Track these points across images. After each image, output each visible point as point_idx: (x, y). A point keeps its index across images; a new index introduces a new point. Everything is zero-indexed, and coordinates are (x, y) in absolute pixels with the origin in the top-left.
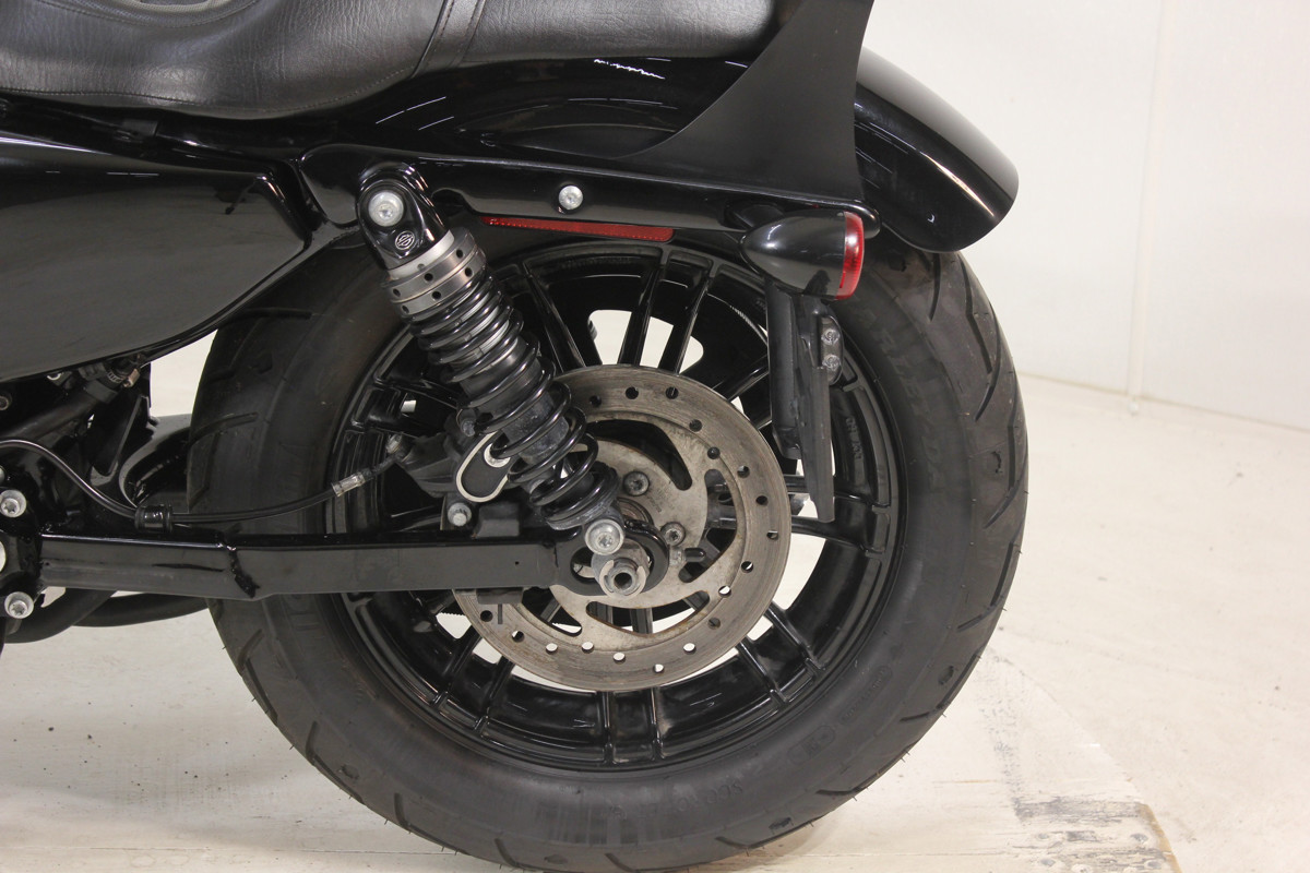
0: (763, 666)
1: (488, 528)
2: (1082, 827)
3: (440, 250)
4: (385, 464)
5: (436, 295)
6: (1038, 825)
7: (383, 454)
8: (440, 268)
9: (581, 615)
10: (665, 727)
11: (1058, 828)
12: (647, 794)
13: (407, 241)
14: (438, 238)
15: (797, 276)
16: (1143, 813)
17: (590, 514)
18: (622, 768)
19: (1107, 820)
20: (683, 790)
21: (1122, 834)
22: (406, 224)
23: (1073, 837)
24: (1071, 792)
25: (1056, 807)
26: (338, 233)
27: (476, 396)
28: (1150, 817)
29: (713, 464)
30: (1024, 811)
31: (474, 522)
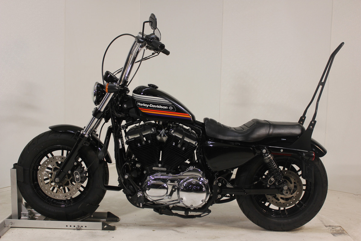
0: (298, 206)
1: (272, 187)
2: (333, 228)
3: (269, 156)
4: (259, 181)
5: (270, 160)
6: (328, 228)
7: (259, 179)
8: (269, 158)
9: (280, 199)
10: (287, 213)
11: (331, 228)
12: (286, 221)
13: (266, 155)
14: (269, 154)
15: (307, 158)
16: (340, 226)
17: (285, 185)
18: (282, 218)
19: (336, 227)
20: (290, 220)
21: (339, 228)
22: (266, 153)
23: (333, 229)
24: (331, 225)
25: (330, 226)
26: (258, 154)
27: (272, 172)
28: (341, 227)
29: (295, 181)
30: (326, 226)
31: (270, 187)
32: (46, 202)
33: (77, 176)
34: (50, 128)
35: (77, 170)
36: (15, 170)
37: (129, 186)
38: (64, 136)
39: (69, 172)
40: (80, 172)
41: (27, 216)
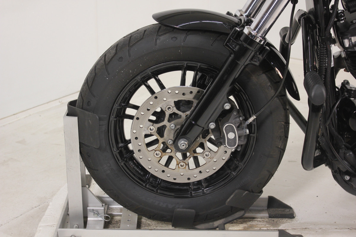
32: (147, 186)
33: (231, 136)
34: (156, 17)
35: (230, 121)
36: (75, 119)
37: (345, 154)
38: (194, 40)
39: (212, 126)
40: (237, 125)
41: (101, 217)
